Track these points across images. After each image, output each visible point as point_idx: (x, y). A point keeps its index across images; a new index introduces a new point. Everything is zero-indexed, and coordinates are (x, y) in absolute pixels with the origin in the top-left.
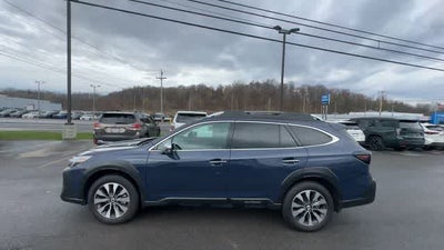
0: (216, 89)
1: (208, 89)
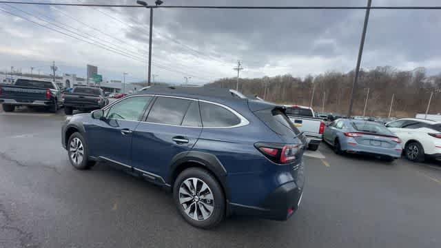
1: (295, 80)
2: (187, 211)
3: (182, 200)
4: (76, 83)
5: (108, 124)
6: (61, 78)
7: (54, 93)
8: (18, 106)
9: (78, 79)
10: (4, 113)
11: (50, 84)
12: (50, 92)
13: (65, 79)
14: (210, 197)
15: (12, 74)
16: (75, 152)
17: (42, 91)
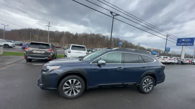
0: (74, 35)
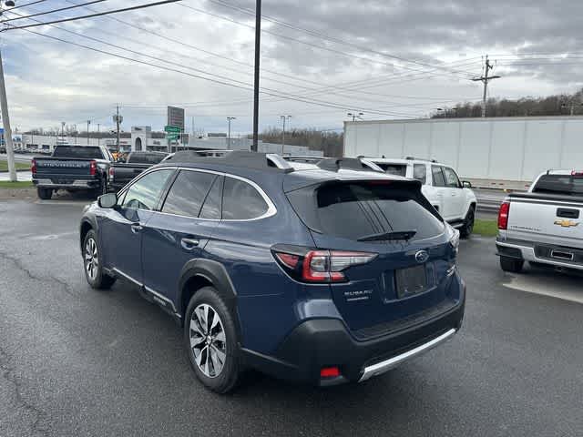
2: (198, 360)
3: (195, 341)
4: (151, 142)
5: (124, 216)
6: (128, 136)
7: (103, 166)
8: (57, 189)
9: (155, 136)
10: (39, 201)
11: (96, 151)
12: (95, 164)
13: (134, 137)
14: (221, 336)
15: (62, 135)
16: (90, 260)
17: (85, 164)
